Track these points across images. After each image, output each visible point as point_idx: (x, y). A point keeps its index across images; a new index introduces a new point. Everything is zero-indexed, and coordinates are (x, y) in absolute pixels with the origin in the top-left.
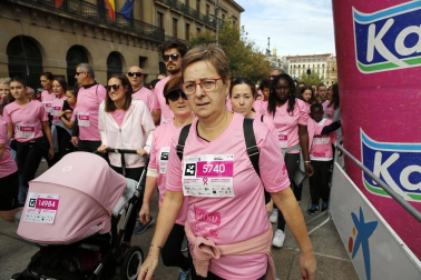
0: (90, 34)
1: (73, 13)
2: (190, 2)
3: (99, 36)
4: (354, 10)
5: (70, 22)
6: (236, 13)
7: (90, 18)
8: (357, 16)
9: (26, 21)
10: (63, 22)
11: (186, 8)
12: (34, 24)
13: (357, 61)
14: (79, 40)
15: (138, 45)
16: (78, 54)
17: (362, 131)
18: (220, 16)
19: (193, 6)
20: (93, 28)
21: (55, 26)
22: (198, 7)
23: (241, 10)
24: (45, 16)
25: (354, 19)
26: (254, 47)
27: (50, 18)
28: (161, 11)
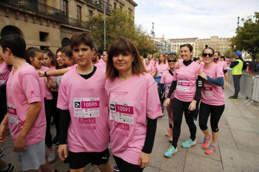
6: (131, 6)
23: (135, 5)
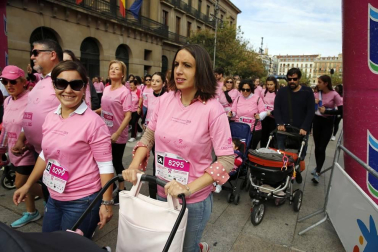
0: (102, 28)
1: (89, 9)
2: (193, 2)
3: (110, 30)
4: (370, 6)
5: (86, 16)
6: (233, 14)
7: (103, 13)
8: (373, 13)
9: (48, 14)
10: (79, 16)
11: (188, 8)
12: (54, 17)
13: (369, 60)
14: (92, 32)
15: (144, 39)
16: (91, 45)
17: (369, 133)
18: (219, 16)
19: (195, 5)
20: (105, 22)
21: (73, 19)
22: (200, 7)
23: (238, 11)
24: (64, 10)
25: (369, 16)
26: (248, 46)
27: (68, 13)
28: (167, 10)
